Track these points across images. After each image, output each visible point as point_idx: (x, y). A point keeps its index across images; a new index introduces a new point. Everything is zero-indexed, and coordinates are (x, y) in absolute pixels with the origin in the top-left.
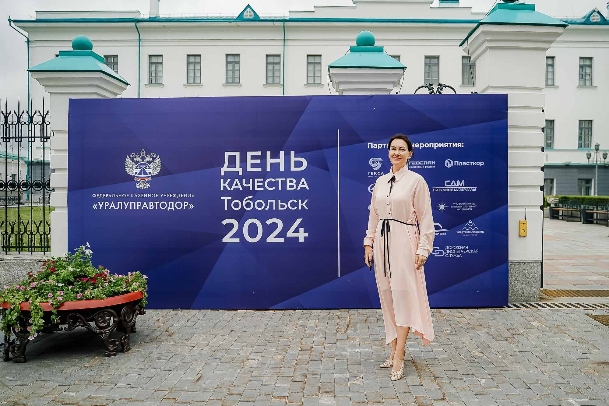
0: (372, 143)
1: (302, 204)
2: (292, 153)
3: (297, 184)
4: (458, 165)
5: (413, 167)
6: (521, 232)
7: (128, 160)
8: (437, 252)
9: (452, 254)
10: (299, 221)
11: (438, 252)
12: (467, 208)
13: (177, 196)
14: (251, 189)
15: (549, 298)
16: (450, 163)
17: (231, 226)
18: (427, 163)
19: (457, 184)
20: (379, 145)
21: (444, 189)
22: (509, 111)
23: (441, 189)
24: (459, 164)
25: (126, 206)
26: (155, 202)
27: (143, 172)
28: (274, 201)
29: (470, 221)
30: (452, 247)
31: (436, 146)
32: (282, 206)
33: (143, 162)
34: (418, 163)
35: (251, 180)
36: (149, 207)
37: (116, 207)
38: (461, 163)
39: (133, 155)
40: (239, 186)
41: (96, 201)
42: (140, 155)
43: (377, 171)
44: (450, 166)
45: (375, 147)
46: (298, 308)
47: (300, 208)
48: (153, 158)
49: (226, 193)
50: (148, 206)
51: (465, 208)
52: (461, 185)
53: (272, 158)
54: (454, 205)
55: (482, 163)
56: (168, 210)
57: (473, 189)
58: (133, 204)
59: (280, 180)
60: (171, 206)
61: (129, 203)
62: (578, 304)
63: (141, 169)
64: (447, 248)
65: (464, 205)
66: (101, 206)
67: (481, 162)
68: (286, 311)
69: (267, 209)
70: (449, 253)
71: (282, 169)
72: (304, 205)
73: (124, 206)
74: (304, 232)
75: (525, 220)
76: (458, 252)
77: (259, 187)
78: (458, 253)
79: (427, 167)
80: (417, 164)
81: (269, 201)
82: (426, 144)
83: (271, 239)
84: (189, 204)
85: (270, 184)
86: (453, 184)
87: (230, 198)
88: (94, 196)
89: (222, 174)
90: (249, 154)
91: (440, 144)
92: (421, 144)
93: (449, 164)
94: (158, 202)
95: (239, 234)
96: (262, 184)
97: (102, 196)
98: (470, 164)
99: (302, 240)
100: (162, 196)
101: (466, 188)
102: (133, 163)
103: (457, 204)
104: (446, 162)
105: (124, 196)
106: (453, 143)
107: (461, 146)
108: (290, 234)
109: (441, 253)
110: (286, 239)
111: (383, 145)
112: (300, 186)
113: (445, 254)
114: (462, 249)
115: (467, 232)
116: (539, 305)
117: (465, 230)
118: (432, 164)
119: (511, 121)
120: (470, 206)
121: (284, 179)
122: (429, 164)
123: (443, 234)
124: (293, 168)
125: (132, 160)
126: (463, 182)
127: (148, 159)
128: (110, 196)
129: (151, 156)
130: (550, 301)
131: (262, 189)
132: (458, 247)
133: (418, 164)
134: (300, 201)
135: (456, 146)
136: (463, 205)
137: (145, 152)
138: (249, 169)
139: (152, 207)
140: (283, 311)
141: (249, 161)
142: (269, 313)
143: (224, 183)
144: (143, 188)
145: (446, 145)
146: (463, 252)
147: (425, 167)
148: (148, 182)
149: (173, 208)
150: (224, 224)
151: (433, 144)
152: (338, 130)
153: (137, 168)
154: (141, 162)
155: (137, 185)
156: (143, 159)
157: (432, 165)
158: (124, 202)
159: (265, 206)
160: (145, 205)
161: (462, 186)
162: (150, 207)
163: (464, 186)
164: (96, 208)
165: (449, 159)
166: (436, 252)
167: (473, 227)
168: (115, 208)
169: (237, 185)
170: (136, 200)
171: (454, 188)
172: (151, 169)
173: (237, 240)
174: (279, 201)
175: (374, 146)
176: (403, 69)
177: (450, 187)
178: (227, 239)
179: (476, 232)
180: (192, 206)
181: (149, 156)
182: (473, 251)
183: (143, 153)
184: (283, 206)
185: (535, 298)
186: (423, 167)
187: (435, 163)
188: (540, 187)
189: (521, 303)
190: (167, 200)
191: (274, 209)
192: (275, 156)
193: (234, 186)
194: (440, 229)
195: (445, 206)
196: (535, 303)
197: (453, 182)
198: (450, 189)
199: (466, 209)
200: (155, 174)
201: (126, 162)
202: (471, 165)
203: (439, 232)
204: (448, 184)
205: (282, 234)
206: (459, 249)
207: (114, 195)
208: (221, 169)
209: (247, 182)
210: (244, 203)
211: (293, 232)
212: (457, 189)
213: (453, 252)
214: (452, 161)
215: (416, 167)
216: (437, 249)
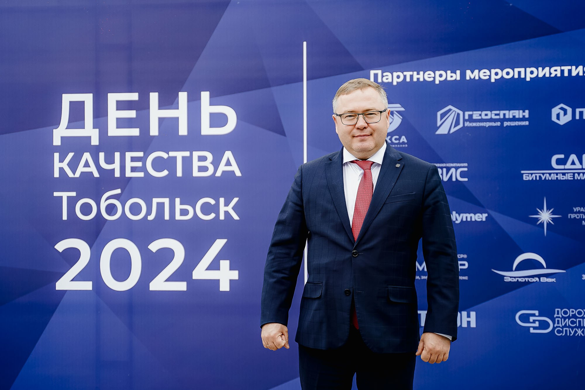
0: (379, 72)
1: (226, 209)
2: (205, 96)
3: (216, 164)
4: (584, 117)
5: (474, 124)
8: (535, 323)
9: (573, 328)
10: (219, 244)
11: (537, 323)
14: (117, 174)
16: (565, 114)
17: (73, 255)
18: (510, 114)
19: (581, 164)
20: (395, 74)
21: (550, 174)
23: (543, 174)
28: (166, 201)
30: (573, 312)
31: (529, 74)
32: (182, 211)
34: (486, 115)
35: (117, 155)
40: (93, 169)
43: (391, 134)
44: (564, 120)
47: (222, 217)
49: (64, 182)
53: (162, 105)
54: (576, 213)
59: (179, 155)
64: (558, 314)
70: (565, 326)
71: (183, 130)
72: (229, 209)
74: (231, 268)
77: (133, 169)
79: (509, 124)
80: (484, 117)
81: (155, 201)
82: (506, 70)
83: (159, 284)
85: (158, 164)
86: (573, 163)
87: (74, 194)
89: (57, 142)
90: (113, 98)
91: (540, 69)
92: (493, 71)
93: (561, 115)
95: (92, 272)
96: (139, 164)
99: (225, 287)
103: (582, 209)
104: (555, 111)
106: (574, 67)
108: (200, 273)
109: (544, 325)
110: (192, 284)
111: (405, 76)
112: (222, 168)
113: (554, 328)
118: (521, 116)
121: (187, 154)
122: (514, 117)
123: (550, 280)
124: (206, 130)
131: (141, 175)
133: (486, 118)
134: (222, 200)
135: (581, 74)
138: (113, 131)
141: (113, 114)
143: (61, 160)
145: (556, 71)
147: (502, 124)
150: (61, 251)
151: (522, 70)
152: (305, 44)
157: (519, 120)
159: (147, 211)
165: (562, 105)
166: (532, 322)
171: (574, 173)
173: (87, 286)
174: (178, 200)
177: (565, 169)
178: (64, 284)
184: (184, 212)
187: (527, 114)
191: (167, 217)
192: (168, 101)
193: (81, 169)
194: (541, 267)
195: (553, 213)
197: (573, 157)
198: (564, 174)
203: (539, 276)
204: (559, 162)
205: (183, 273)
208: (54, 130)
209: (110, 160)
210: (103, 205)
211: (207, 269)
212: (581, 174)
213: (573, 322)
214: (569, 110)
215: (482, 124)
216: (534, 315)
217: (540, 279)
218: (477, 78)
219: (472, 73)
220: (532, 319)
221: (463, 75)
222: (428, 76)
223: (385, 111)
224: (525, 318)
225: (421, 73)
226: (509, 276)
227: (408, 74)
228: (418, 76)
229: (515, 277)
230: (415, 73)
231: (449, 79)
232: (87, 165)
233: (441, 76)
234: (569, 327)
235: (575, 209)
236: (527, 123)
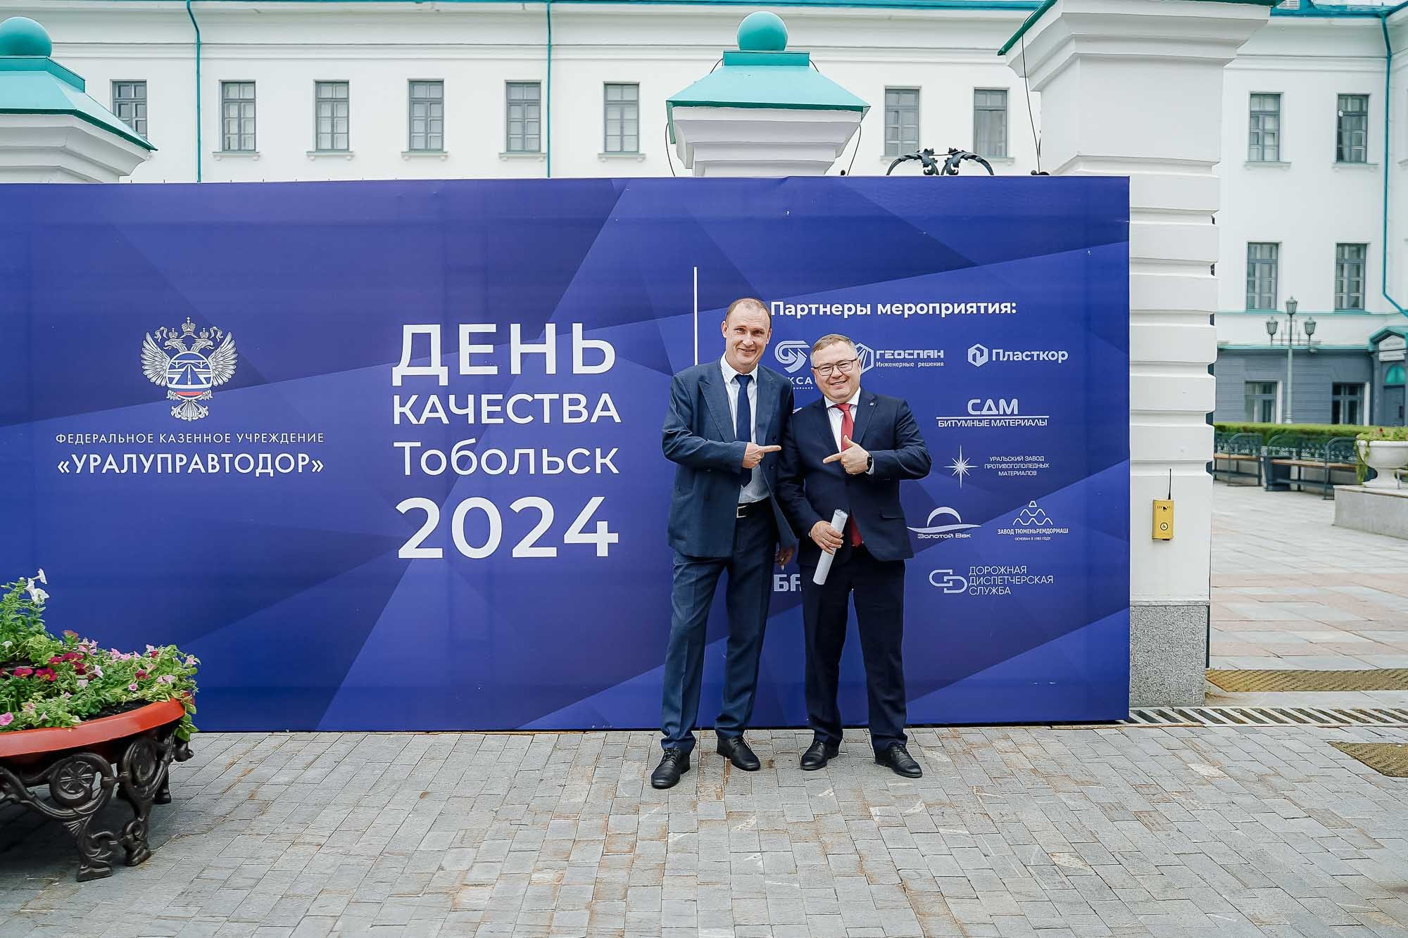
0: (781, 304)
1: (603, 461)
2: (577, 328)
3: (591, 408)
4: (1001, 359)
5: (886, 365)
6: (1158, 530)
7: (150, 347)
8: (949, 582)
9: (987, 587)
10: (596, 502)
11: (951, 582)
12: (1025, 470)
13: (279, 438)
14: (471, 420)
15: (1225, 694)
16: (982, 355)
17: (419, 517)
18: (924, 354)
19: (998, 409)
20: (799, 307)
21: (966, 420)
22: (1134, 222)
23: (959, 420)
24: (1004, 357)
25: (147, 465)
26: (223, 455)
27: (189, 376)
28: (531, 452)
29: (1033, 504)
30: (988, 569)
31: (944, 309)
32: (550, 464)
33: (189, 350)
34: (899, 354)
35: (471, 398)
36: (206, 469)
37: (121, 467)
38: (1009, 355)
39: (162, 333)
40: (441, 414)
41: (66, 452)
42: (181, 333)
43: (796, 374)
44: (981, 361)
45: (790, 312)
46: (593, 727)
47: (598, 471)
48: (214, 339)
49: (407, 430)
50: (206, 467)
51: (1022, 470)
52: (1009, 412)
53: (523, 341)
54: (993, 462)
55: (1063, 355)
56: (257, 475)
57: (1041, 421)
58: (164, 461)
59: (547, 398)
60: (265, 466)
61: (155, 459)
62: (1299, 709)
63: (183, 370)
64: (973, 572)
65: (1018, 462)
66: (80, 465)
67: (1060, 353)
68: (564, 735)
69: (512, 472)
70: (980, 585)
71: (551, 368)
72: (607, 461)
73: (141, 466)
74: (609, 532)
75: (1169, 498)
76: (1000, 582)
77: (491, 415)
78: (1001, 585)
79: (923, 364)
80: (896, 357)
81: (518, 452)
82: (920, 305)
83: (523, 550)
84: (310, 461)
85: (520, 409)
86: (990, 409)
87: (418, 444)
88: (60, 438)
89: (397, 381)
90: (465, 330)
91: (956, 305)
92: (906, 306)
93: (978, 356)
94: (231, 455)
95: (442, 537)
96: (498, 409)
97: (81, 439)
98: (1032, 356)
99: (602, 552)
100: (240, 439)
101: (1021, 419)
102: (164, 354)
103: (998, 459)
104: (971, 351)
105: (140, 439)
106: (990, 305)
107: (1009, 312)
108: (573, 536)
109: (958, 584)
110: (564, 549)
111: (810, 309)
112: (598, 412)
113: (968, 587)
114: (1011, 574)
115: (1024, 531)
116: (1202, 713)
117: (1019, 526)
118: (936, 357)
119: (1136, 247)
120: (1035, 464)
121: (556, 396)
122: (929, 357)
123: (965, 536)
124: (579, 368)
125: (161, 344)
126: (1015, 402)
127: (202, 342)
128: (103, 439)
129: (210, 335)
130: (1229, 701)
131: (501, 421)
132: (1002, 570)
133: (899, 357)
134: (598, 451)
135: (997, 312)
136: (1013, 462)
137: (193, 326)
138: (465, 369)
139: (214, 467)
140: (554, 735)
141: (466, 349)
142: (520, 741)
143: (402, 405)
144: (190, 420)
145: (972, 308)
146: (1015, 581)
147: (916, 365)
148: (202, 403)
149: (270, 470)
150: (404, 512)
151: (937, 305)
152: (695, 269)
153: (175, 368)
154: (183, 351)
155: (175, 411)
156: (189, 342)
157: (934, 360)
158: (142, 456)
159: (507, 463)
160: (196, 464)
161: (1012, 414)
162: (210, 467)
163: (1016, 412)
164: (68, 471)
165: (978, 345)
166: (946, 583)
167: (1040, 518)
168: (117, 471)
169: (434, 410)
170: (173, 449)
171: (991, 420)
172: (211, 370)
173: (437, 553)
174: (545, 451)
175: (787, 311)
176: (862, 111)
177: (981, 415)
178: (408, 551)
179: (1048, 531)
180: (318, 466)
181: (204, 334)
182: (1040, 580)
183: (188, 328)
184: (553, 465)
185: (1192, 695)
186: (912, 365)
187: (942, 354)
188: (1207, 414)
189: (1157, 708)
190: (255, 450)
191: (532, 471)
192: (533, 334)
193: (426, 414)
194: (956, 522)
195: (969, 463)
196: (1192, 708)
197: (990, 402)
198: (980, 420)
199: (1023, 473)
200: (221, 382)
201: (145, 351)
202: (1035, 359)
203: (954, 532)
204: (975, 407)
205: (552, 537)
206: (1004, 575)
207: (113, 436)
208: (394, 368)
209: (462, 404)
210: (454, 458)
211: (580, 533)
212: (998, 421)
213: (988, 581)
214: (986, 351)
215: (895, 365)
216: (948, 574)
217: (954, 536)
218: (889, 313)
219: (884, 308)
220: (946, 578)
221: (874, 309)
222: (835, 309)
223: (856, 360)
224: (939, 578)
225: (828, 306)
226: (923, 532)
227: (814, 307)
228: (825, 310)
229: (929, 534)
230: (821, 306)
231: (859, 313)
232: (434, 409)
233: (850, 309)
234: (984, 585)
235: (993, 458)
236: (942, 364)
